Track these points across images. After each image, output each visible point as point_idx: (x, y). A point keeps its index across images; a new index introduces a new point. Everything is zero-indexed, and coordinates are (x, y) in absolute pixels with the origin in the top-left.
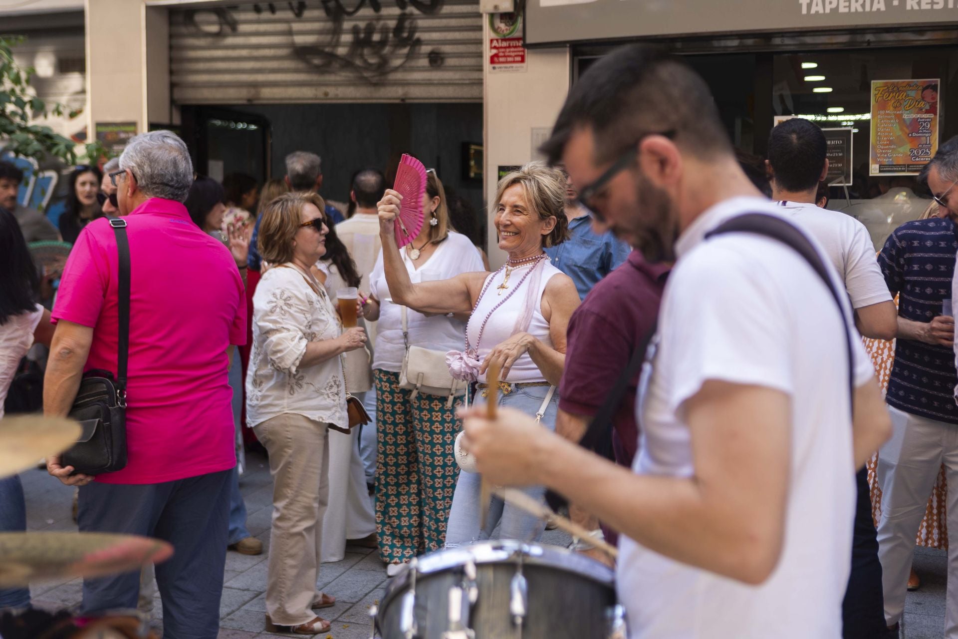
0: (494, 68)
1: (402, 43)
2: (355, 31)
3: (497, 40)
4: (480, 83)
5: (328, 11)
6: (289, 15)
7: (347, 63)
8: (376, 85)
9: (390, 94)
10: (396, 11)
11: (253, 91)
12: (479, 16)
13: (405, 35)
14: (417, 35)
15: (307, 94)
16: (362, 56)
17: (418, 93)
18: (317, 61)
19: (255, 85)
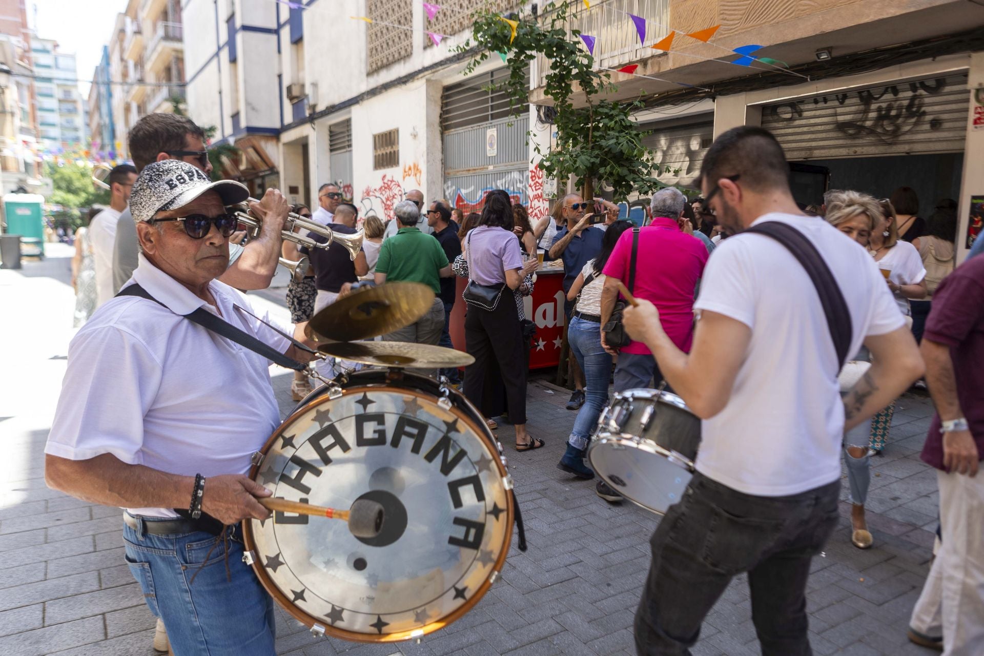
0: (976, 127)
1: (911, 115)
2: (879, 110)
3: (980, 108)
4: (963, 139)
5: (861, 98)
6: (836, 103)
7: (871, 131)
8: (890, 144)
9: (899, 149)
10: (910, 94)
11: (808, 152)
12: (969, 92)
13: (914, 109)
14: (923, 109)
15: (843, 153)
16: (882, 126)
17: (919, 148)
18: (851, 132)
19: (811, 149)
